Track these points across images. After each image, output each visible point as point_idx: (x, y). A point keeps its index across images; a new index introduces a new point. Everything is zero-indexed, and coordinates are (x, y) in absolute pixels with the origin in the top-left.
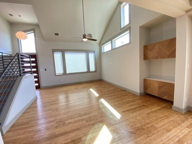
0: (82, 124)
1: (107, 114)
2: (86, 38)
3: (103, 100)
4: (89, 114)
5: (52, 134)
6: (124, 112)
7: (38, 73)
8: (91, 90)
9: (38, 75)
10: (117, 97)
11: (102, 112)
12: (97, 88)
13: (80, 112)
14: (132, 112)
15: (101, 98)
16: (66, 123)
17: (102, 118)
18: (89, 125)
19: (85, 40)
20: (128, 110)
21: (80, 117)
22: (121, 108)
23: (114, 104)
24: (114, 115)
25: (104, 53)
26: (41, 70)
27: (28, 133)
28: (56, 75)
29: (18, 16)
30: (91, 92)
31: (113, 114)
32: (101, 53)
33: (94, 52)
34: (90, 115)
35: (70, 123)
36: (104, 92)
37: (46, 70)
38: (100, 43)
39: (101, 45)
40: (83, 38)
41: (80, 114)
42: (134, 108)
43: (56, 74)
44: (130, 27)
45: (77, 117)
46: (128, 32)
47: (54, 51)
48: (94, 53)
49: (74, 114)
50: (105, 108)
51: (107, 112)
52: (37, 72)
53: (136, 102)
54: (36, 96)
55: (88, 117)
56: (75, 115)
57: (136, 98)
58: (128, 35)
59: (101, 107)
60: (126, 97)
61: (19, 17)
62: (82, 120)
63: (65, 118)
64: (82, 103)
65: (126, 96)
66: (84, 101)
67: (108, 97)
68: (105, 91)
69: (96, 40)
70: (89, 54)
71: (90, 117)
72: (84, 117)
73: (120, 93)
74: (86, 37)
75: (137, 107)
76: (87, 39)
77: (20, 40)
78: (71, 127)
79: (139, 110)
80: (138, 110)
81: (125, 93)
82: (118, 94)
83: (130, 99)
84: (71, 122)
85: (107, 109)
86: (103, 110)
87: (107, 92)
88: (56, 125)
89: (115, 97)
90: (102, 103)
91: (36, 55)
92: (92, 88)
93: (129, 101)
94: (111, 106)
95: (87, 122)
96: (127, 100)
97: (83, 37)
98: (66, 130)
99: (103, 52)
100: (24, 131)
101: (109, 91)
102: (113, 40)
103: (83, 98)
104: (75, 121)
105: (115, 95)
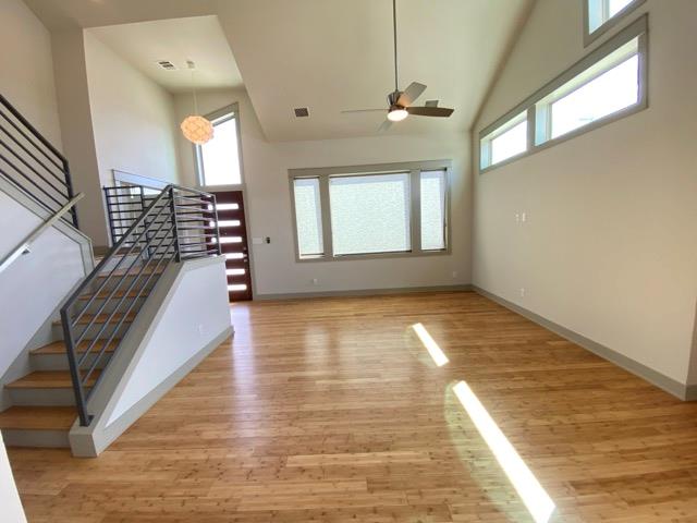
0: (347, 492)
1: (475, 475)
2: (400, 107)
3: (463, 392)
4: (388, 449)
5: (227, 501)
6: (577, 485)
7: (246, 252)
8: (419, 329)
9: (247, 258)
10: (542, 385)
11: (451, 457)
12: (448, 323)
13: (351, 426)
14: (632, 503)
15: (460, 379)
16: (287, 466)
17: (445, 493)
18: (375, 511)
19: (398, 116)
20: (604, 484)
21: (347, 451)
22: (562, 459)
23: (524, 425)
24: (514, 490)
25: (491, 168)
26: (256, 241)
27: (159, 468)
28: (298, 260)
29: (187, 65)
30: (415, 338)
31: (510, 484)
32: (477, 172)
33: (446, 169)
34: (392, 454)
35: (302, 470)
36: (478, 347)
37: (268, 241)
38: (472, 130)
39: (477, 136)
40: (390, 111)
41: (348, 437)
42: (642, 478)
43: (301, 257)
44: (647, 14)
45: (337, 450)
46: (633, 44)
47: (295, 174)
48: (441, 172)
49: (327, 432)
50: (471, 434)
51: (477, 464)
52: (243, 247)
53: (660, 441)
54: (232, 327)
55: (378, 466)
56: (331, 436)
57: (658, 411)
58: (634, 62)
59: (452, 426)
60: (597, 393)
61: (190, 67)
62: (352, 473)
63: (290, 443)
64: (370, 384)
65: (599, 387)
66: (378, 376)
67: (492, 377)
68: (480, 343)
69: (447, 113)
70: (422, 181)
71: (388, 469)
72: (364, 459)
73: (565, 367)
74: (402, 101)
75: (664, 476)
76: (407, 109)
77: (200, 147)
78: (301, 495)
79: (678, 496)
80: (671, 498)
81: (592, 371)
82: (549, 373)
83: (623, 415)
84: (305, 465)
85: (482, 442)
86: (461, 446)
87: (490, 353)
88: (250, 466)
89: (529, 384)
90: (457, 407)
91: (241, 192)
92: (424, 323)
93: (618, 424)
94: (504, 430)
95: (371, 490)
96: (606, 415)
97: (388, 106)
98: (276, 504)
99: (484, 164)
100: (153, 457)
101: (501, 348)
102: (540, 105)
103: (378, 362)
104: (323, 469)
105: (530, 376)
